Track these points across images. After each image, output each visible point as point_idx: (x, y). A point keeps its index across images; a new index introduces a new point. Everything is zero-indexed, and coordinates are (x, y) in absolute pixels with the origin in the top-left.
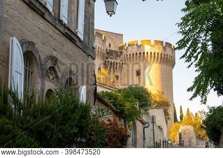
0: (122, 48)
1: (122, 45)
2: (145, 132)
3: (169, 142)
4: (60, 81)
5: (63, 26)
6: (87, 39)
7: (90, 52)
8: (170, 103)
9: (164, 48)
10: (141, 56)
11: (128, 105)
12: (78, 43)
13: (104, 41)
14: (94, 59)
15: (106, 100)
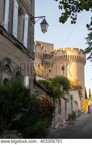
0: (53, 52)
1: (53, 51)
2: (67, 105)
3: (82, 111)
4: (12, 73)
5: (14, 40)
6: (29, 47)
7: (31, 56)
8: (83, 87)
9: (79, 53)
10: (65, 58)
11: (55, 89)
12: (24, 50)
13: (42, 48)
14: (34, 60)
15: (42, 85)
